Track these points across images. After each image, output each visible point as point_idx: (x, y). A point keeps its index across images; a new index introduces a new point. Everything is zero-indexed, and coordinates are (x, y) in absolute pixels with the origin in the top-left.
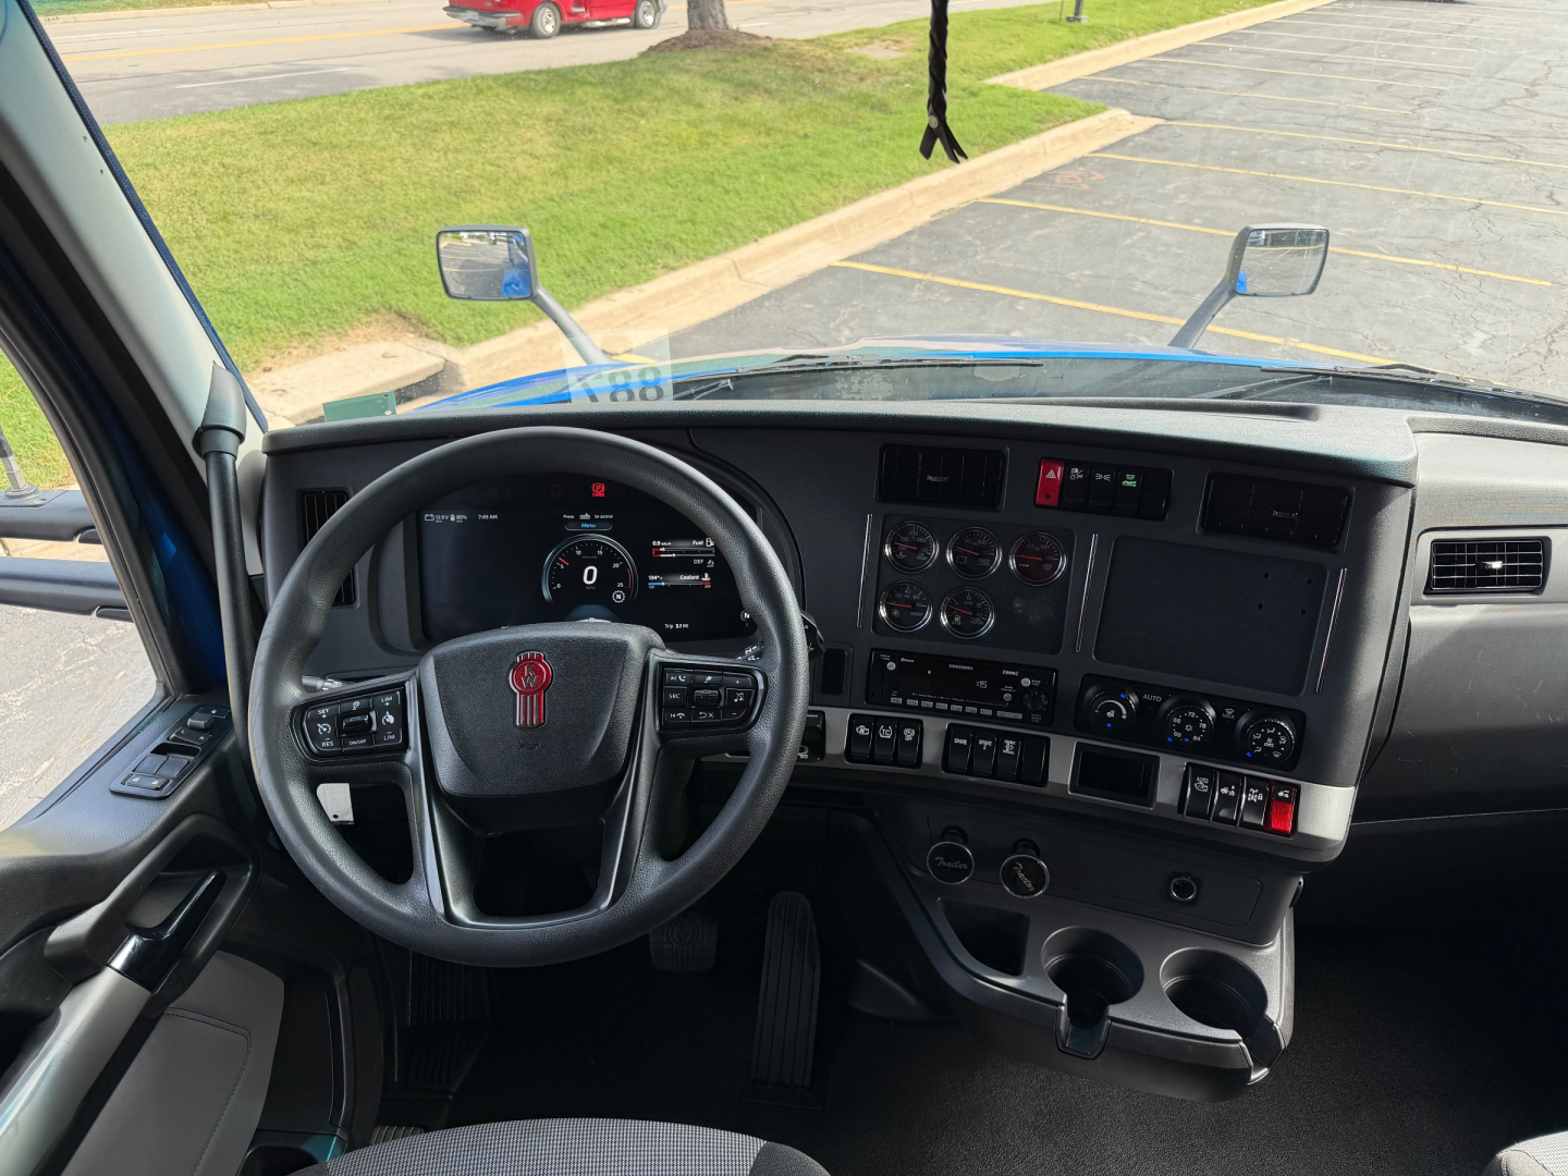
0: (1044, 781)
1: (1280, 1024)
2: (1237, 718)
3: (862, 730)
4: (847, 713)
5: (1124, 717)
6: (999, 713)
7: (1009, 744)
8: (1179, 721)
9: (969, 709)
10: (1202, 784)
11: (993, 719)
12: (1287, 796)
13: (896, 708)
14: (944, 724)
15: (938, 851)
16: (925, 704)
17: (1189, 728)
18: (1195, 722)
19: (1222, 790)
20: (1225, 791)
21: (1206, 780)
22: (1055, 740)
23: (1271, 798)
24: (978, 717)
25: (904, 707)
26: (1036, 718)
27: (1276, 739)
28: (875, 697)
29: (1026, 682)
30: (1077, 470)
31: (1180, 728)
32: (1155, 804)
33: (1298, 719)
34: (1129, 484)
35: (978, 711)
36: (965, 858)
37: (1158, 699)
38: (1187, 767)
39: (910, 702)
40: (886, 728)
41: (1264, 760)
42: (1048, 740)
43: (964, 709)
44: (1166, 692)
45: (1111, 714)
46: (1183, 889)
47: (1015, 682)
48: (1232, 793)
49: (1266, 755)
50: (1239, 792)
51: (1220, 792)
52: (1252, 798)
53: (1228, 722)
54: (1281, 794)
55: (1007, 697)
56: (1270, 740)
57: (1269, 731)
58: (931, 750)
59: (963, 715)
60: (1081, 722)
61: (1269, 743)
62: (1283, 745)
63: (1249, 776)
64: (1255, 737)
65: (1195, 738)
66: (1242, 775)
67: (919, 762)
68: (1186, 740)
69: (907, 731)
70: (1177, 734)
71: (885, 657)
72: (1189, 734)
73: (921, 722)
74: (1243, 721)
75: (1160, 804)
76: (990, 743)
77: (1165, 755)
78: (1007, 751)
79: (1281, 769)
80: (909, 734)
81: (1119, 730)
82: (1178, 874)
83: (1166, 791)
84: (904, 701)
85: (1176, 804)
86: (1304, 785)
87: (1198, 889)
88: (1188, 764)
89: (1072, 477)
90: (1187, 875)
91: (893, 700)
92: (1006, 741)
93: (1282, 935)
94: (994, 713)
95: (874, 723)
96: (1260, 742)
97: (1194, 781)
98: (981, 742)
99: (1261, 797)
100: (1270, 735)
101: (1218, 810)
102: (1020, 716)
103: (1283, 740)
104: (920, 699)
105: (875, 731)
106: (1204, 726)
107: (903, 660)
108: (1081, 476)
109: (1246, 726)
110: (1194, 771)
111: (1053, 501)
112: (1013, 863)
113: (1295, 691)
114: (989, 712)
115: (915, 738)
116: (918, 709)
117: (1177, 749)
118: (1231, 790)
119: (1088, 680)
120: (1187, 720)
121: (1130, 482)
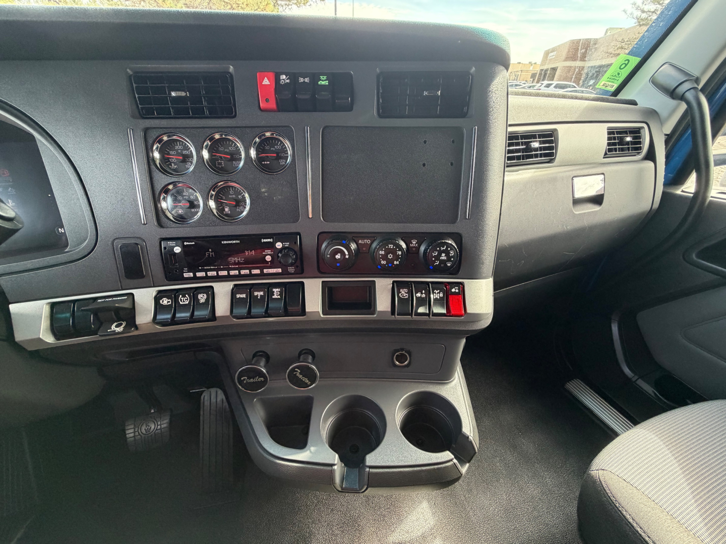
0: (303, 312)
1: (472, 435)
2: (420, 246)
3: (165, 301)
4: (152, 292)
5: (347, 257)
6: (265, 271)
7: (276, 290)
8: (383, 253)
9: (243, 272)
10: (404, 293)
11: (262, 275)
12: (457, 291)
13: (189, 280)
14: (229, 286)
15: (242, 374)
16: (210, 274)
17: (390, 256)
18: (393, 252)
19: (417, 295)
20: (419, 295)
21: (406, 290)
22: (307, 282)
23: (447, 294)
24: (251, 276)
25: (195, 279)
26: (291, 270)
27: (447, 254)
28: (173, 275)
29: (279, 245)
30: (284, 77)
31: (385, 257)
32: (377, 313)
33: (457, 238)
34: (323, 83)
35: (250, 272)
36: (261, 374)
37: (368, 241)
38: (393, 284)
39: (199, 274)
40: (184, 296)
41: (442, 270)
42: (303, 283)
43: (239, 272)
44: (372, 236)
45: (338, 256)
46: (401, 358)
47: (271, 246)
48: (424, 296)
49: (442, 265)
50: (428, 294)
51: (416, 297)
52: (437, 296)
53: (414, 249)
54: (453, 290)
55: (268, 258)
56: (443, 255)
57: (442, 249)
58: (222, 307)
59: (240, 277)
60: (322, 268)
61: (443, 257)
62: (452, 257)
63: (432, 283)
64: (434, 254)
65: (395, 263)
66: (427, 283)
67: (213, 317)
68: (390, 265)
69: (200, 296)
70: (383, 262)
71: (171, 243)
72: (392, 261)
73: (212, 287)
74: (422, 248)
75: (379, 311)
76: (262, 293)
77: (378, 279)
78: (275, 296)
79: (450, 274)
80: (202, 298)
81: (346, 267)
82: (398, 351)
83: (383, 303)
84: (195, 275)
85: (389, 310)
86: (466, 281)
87: (410, 356)
88: (394, 282)
89: (282, 82)
90: (402, 350)
91: (186, 275)
92: (274, 290)
93: (458, 373)
94: (262, 271)
95: (174, 295)
96: (437, 257)
97: (399, 292)
98: (256, 294)
99: (441, 295)
100: (444, 251)
101: (417, 309)
102: (280, 270)
103: (452, 253)
104: (206, 271)
105: (176, 300)
106: (400, 253)
107: (185, 243)
108: (288, 81)
109: (426, 250)
110: (397, 286)
111: (272, 105)
112: (293, 370)
113: (454, 220)
114: (257, 271)
115: (207, 300)
116: (207, 279)
117: (385, 272)
118: (422, 293)
119: (322, 236)
120: (388, 251)
121: (323, 82)
